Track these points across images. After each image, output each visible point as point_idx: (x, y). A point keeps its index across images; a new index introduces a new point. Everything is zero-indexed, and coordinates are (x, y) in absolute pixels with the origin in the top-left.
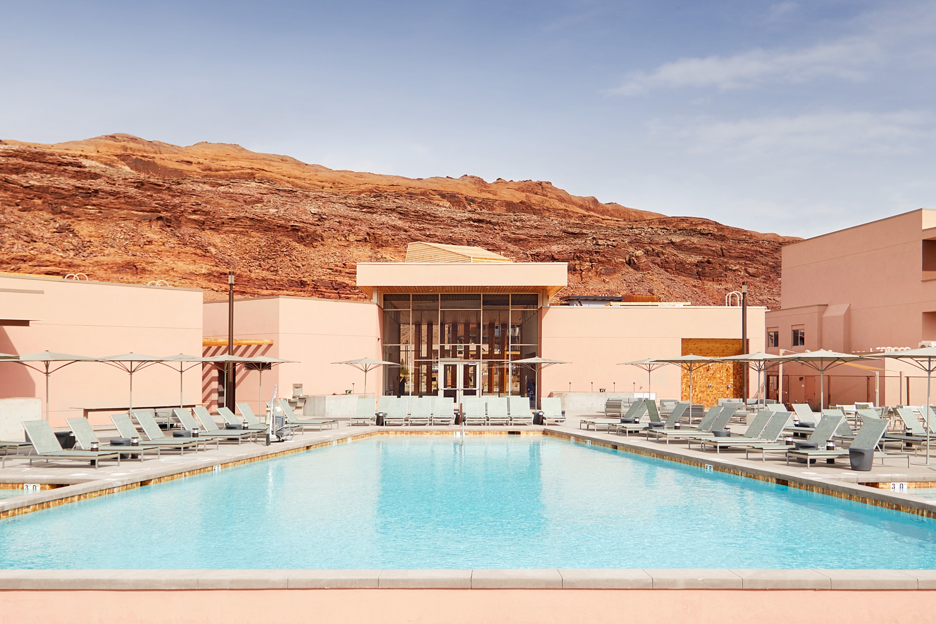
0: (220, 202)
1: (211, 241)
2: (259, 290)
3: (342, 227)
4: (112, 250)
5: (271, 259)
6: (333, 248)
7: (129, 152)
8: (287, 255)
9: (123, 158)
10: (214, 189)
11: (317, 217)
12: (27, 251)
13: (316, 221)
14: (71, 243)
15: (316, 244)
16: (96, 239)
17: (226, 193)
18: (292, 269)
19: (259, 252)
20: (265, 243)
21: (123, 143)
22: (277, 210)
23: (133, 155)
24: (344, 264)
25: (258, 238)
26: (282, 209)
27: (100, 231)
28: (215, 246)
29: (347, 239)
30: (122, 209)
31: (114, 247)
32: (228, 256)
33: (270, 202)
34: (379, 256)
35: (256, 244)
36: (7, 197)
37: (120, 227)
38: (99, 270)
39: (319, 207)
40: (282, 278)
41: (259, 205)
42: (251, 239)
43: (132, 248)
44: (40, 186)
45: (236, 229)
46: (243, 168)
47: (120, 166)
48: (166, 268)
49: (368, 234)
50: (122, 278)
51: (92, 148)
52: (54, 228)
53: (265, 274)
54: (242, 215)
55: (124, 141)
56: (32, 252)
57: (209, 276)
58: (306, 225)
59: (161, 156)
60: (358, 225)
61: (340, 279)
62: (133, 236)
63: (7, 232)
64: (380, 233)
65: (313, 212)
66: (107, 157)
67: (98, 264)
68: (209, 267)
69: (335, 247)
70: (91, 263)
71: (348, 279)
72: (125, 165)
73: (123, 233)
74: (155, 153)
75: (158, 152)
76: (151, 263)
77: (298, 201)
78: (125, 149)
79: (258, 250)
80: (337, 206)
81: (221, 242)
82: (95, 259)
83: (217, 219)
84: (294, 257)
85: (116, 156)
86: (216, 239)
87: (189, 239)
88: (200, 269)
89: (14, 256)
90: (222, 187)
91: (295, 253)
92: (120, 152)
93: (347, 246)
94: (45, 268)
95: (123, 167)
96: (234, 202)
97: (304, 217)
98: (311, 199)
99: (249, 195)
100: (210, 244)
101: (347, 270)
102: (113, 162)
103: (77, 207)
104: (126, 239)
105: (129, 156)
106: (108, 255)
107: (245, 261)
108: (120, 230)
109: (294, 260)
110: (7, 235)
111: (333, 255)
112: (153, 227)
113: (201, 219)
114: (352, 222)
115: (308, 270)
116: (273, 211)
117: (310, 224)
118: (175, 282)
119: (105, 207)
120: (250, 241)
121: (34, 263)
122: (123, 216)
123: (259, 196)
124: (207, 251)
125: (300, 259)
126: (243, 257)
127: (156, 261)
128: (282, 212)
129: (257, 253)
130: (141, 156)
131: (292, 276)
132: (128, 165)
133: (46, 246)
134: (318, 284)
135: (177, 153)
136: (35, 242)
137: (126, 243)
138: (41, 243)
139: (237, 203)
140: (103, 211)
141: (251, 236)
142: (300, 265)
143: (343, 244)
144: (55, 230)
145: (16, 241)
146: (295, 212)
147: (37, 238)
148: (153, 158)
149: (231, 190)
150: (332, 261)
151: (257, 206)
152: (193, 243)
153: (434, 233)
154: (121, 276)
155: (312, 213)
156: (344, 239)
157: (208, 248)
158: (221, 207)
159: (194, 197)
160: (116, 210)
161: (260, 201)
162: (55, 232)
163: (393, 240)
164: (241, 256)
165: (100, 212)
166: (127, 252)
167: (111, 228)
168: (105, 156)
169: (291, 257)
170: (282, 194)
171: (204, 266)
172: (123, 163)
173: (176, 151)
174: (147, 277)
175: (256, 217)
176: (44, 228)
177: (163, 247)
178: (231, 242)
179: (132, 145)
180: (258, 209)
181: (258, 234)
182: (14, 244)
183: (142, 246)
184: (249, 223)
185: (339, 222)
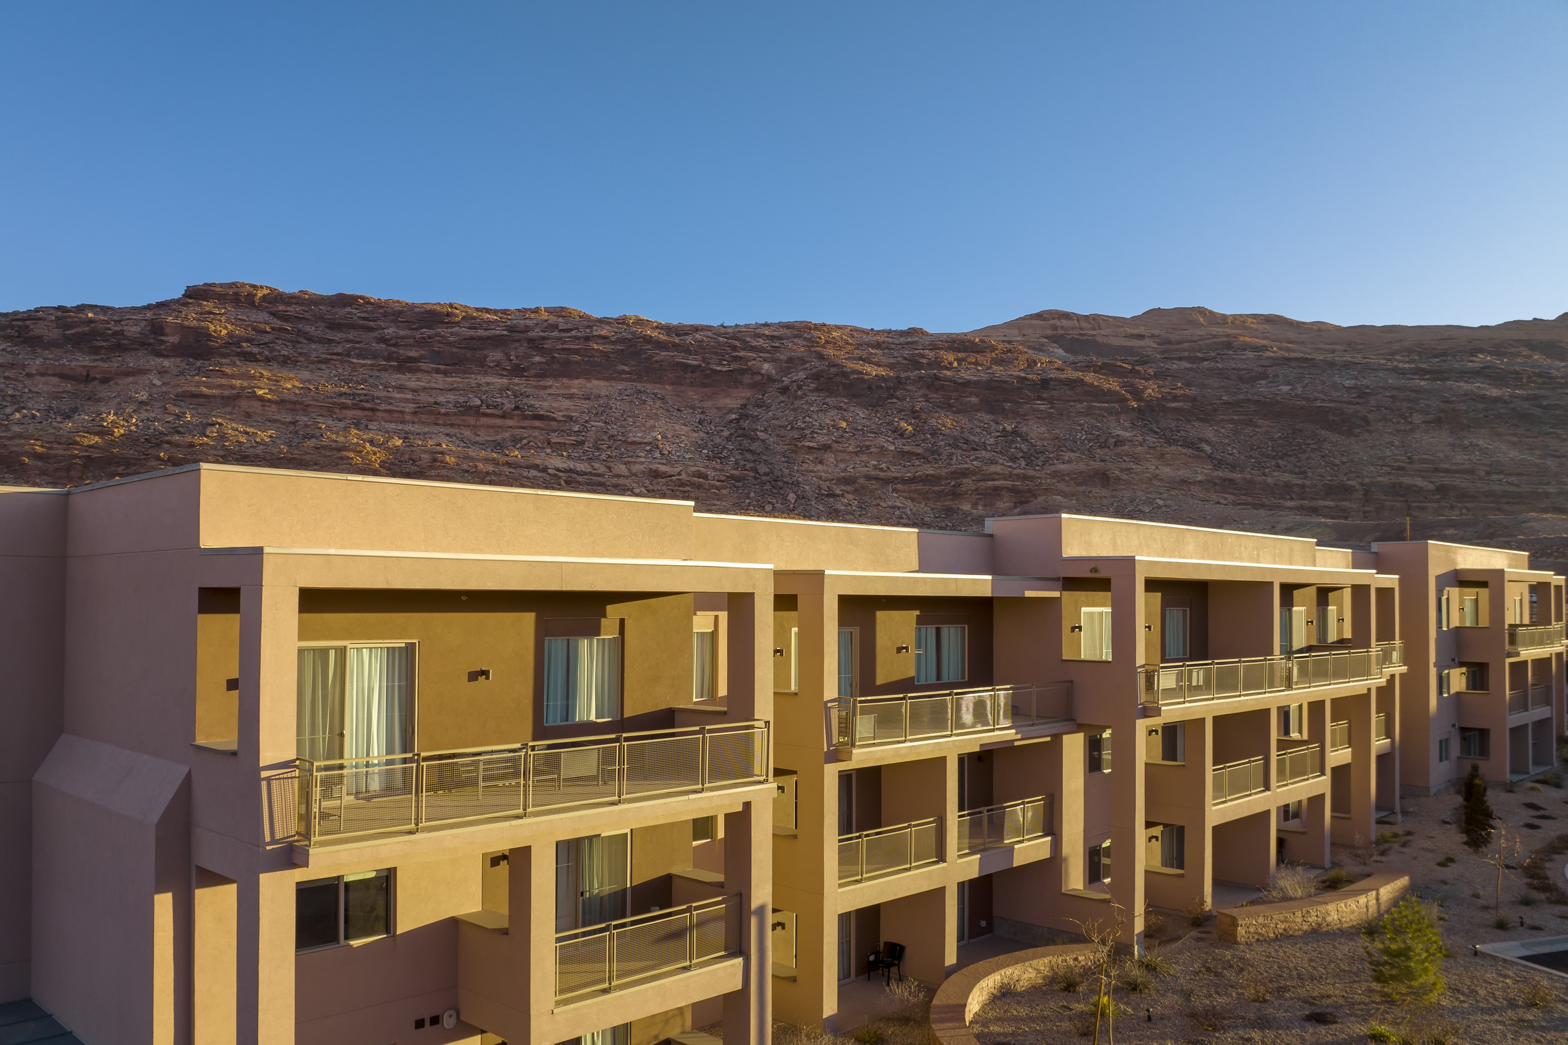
0: (1206, 382)
1: (1201, 436)
2: (1280, 501)
3: (1398, 403)
4: (1072, 455)
5: (1291, 456)
6: (1386, 436)
7: (1060, 332)
8: (1315, 449)
9: (1056, 339)
10: (1195, 366)
11: (1355, 393)
12: (969, 462)
13: (1355, 398)
14: (1020, 449)
15: (1358, 431)
16: (1049, 442)
17: (1212, 369)
18: (1328, 469)
19: (1273, 448)
20: (1279, 434)
21: (1053, 322)
22: (1290, 387)
23: (1067, 334)
24: (1409, 458)
25: (1268, 428)
26: (1299, 386)
27: (1053, 432)
28: (1208, 442)
29: (1410, 420)
30: (1081, 402)
31: (1074, 452)
32: (1229, 454)
33: (1278, 376)
34: (1466, 442)
35: (1266, 437)
36: (937, 398)
37: (1080, 425)
38: (1058, 482)
39: (1356, 378)
40: (1315, 482)
41: (1263, 382)
42: (1257, 430)
43: (1099, 451)
44: (978, 380)
45: (1235, 417)
46: (1214, 336)
47: (1051, 350)
48: (1148, 475)
49: (1442, 411)
50: (1090, 492)
51: (1016, 332)
52: (997, 431)
53: (1287, 477)
54: (1241, 397)
55: (1054, 319)
56: (975, 463)
57: (1209, 484)
58: (1340, 405)
59: (1102, 332)
60: (1424, 399)
61: (1406, 480)
62: (1098, 435)
63: (942, 440)
64: (1465, 408)
65: (1346, 385)
66: (1036, 340)
67: (1056, 474)
68: (1206, 471)
69: (1391, 433)
70: (1048, 474)
71: (1420, 479)
72: (1057, 348)
73: (1084, 433)
74: (1094, 329)
75: (1097, 327)
76: (1126, 470)
77: (1320, 372)
78: (1055, 328)
79: (1270, 444)
80: (1381, 375)
81: (1215, 436)
82: (1053, 468)
83: (1207, 405)
84: (1327, 452)
85: (1046, 338)
86: (1209, 432)
87: (1172, 435)
88: (1193, 475)
89: (953, 470)
90: (1206, 363)
91: (1326, 445)
92: (1049, 332)
93: (1412, 430)
94: (992, 483)
95: (1056, 350)
96: (1225, 380)
97: (1335, 394)
98: (1338, 367)
99: (1245, 369)
100: (1201, 440)
101: (1417, 466)
102: (1043, 345)
103: (1023, 403)
104: (1090, 441)
105: (1062, 336)
106: (1069, 462)
107: (1253, 460)
108: (1080, 428)
109: (1327, 455)
110: (943, 443)
111: (1388, 446)
112: (1122, 421)
113: (1185, 407)
114: (1414, 395)
115: (1353, 470)
116: (1285, 388)
117: (1345, 402)
118: (1161, 494)
119: (1058, 400)
120: (1258, 432)
121: (979, 477)
122: (1082, 410)
123: (1260, 370)
124: (1199, 449)
125: (1336, 453)
126: (1251, 456)
127: (1134, 467)
128: (1300, 390)
129: (1270, 449)
130: (1077, 335)
131: (1329, 478)
132: (1061, 346)
133: (988, 455)
134: (1373, 489)
135: (1122, 327)
136: (977, 450)
137: (1090, 444)
138: (984, 452)
139: (1230, 381)
140: (1056, 406)
141: (1256, 426)
142: (1337, 461)
143: (1403, 428)
144: (998, 434)
145: (954, 451)
146: (1320, 387)
147: (978, 446)
148: (1093, 335)
149: (1220, 366)
150: (1388, 454)
151: (1260, 384)
152: (1178, 441)
153: (1556, 402)
154: (1089, 489)
155: (1345, 387)
156: (1402, 421)
157: (1200, 445)
158: (1209, 388)
159: (1169, 378)
160: (1072, 403)
161: (1263, 376)
162: (998, 436)
163: (1486, 417)
164: (1247, 454)
165: (1052, 408)
166: (1093, 458)
167: (1067, 426)
168: (1032, 340)
169: (1322, 452)
170: (1293, 364)
171: (1199, 470)
172: (1055, 345)
173: (1121, 324)
174: (1123, 489)
175: (1263, 399)
176: (985, 432)
177: (1140, 448)
178: (1230, 435)
179: (1064, 322)
180: (1262, 387)
181: (1268, 423)
182: (952, 454)
183: (1112, 447)
184: (1253, 407)
185: (1392, 397)
